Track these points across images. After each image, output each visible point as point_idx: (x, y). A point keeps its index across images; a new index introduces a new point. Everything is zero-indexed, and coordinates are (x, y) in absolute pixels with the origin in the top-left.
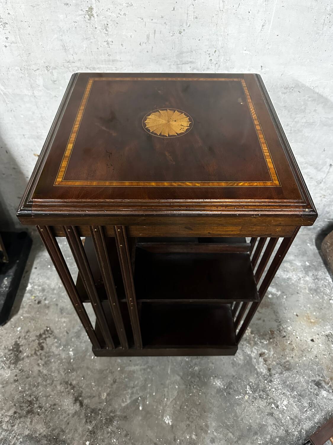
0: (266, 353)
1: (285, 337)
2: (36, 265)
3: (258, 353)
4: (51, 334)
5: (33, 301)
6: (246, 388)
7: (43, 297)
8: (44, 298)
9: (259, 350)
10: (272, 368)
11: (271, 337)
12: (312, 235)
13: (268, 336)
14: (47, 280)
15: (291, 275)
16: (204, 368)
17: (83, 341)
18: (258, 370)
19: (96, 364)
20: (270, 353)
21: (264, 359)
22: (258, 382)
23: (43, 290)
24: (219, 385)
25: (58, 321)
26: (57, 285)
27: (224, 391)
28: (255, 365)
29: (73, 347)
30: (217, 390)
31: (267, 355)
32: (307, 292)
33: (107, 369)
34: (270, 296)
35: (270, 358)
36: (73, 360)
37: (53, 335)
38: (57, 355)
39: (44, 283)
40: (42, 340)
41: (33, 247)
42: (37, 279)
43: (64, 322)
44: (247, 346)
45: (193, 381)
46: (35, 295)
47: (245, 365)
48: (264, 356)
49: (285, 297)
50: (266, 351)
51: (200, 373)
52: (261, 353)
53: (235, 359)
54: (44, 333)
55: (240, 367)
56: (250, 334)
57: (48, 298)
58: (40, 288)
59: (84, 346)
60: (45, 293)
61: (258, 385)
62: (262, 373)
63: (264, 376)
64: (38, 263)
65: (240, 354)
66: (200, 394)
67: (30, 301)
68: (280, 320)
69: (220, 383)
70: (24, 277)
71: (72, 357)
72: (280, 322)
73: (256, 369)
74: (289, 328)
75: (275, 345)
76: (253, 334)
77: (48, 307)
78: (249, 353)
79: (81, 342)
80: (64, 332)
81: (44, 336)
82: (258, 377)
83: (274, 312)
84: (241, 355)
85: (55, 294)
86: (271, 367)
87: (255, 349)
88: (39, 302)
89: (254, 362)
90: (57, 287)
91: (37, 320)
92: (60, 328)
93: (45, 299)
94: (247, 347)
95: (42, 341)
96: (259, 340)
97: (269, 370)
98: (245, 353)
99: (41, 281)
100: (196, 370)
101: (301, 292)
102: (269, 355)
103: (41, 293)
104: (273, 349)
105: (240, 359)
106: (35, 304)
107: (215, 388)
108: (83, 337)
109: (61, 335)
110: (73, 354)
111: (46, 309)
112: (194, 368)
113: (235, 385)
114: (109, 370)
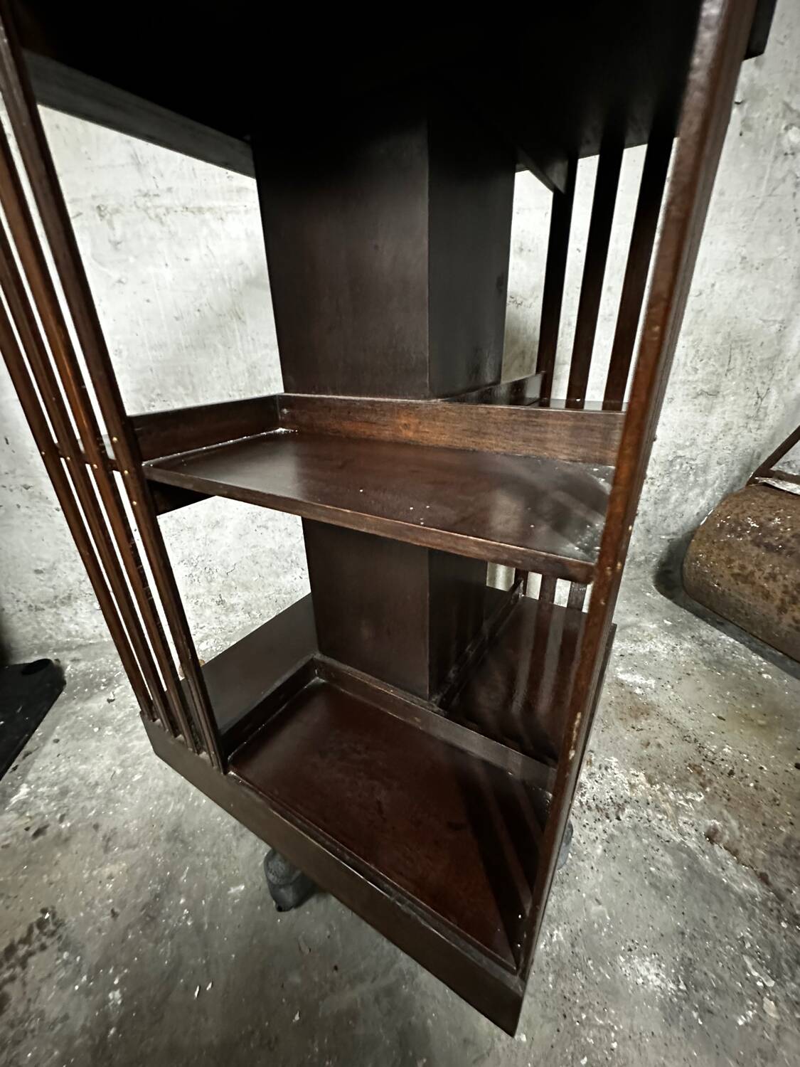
0: (719, 828)
1: (731, 773)
2: (58, 734)
3: (700, 833)
4: (53, 934)
5: (22, 831)
6: (745, 969)
7: (56, 812)
8: (58, 816)
9: (699, 824)
10: (768, 872)
11: (702, 781)
12: (645, 578)
13: (692, 779)
14: (80, 765)
15: (652, 647)
16: (579, 926)
17: (167, 932)
18: (735, 887)
19: (206, 1020)
20: (727, 825)
21: (726, 848)
22: (765, 935)
23: (64, 792)
24: (658, 982)
25: (91, 878)
26: (109, 770)
27: (686, 1007)
28: (717, 872)
29: (126, 966)
30: (663, 1008)
31: (727, 832)
32: (705, 668)
33: (253, 1032)
34: (638, 691)
35: (739, 841)
36: (118, 1032)
37: (60, 938)
38: (54, 1024)
39: (72, 773)
40: (9, 968)
41: (64, 694)
42: (54, 767)
43: (110, 877)
44: (661, 820)
45: (567, 995)
46: (32, 813)
47: (690, 881)
48: (721, 837)
49: (669, 686)
50: (717, 823)
51: (577, 950)
52: (709, 831)
53: (653, 869)
54: (26, 940)
55: (680, 893)
56: (648, 786)
57: (72, 813)
58: (56, 788)
59: (168, 955)
60: (66, 801)
61: (772, 947)
62: (753, 897)
63: (764, 903)
64: (66, 728)
65: (658, 850)
66: (615, 1045)
67: (9, 834)
68: (693, 737)
69: (657, 975)
70: (15, 769)
71: (114, 1018)
72: (696, 741)
73: (727, 888)
74: (726, 750)
75: (724, 799)
76: (655, 784)
77: (63, 841)
78: (678, 839)
79: (157, 941)
80: (102, 914)
81: (22, 951)
82: (752, 915)
83: (669, 721)
84: (661, 852)
85: (99, 797)
86: (761, 869)
87: (685, 823)
88: (39, 833)
89: (706, 863)
90: (108, 776)
91: (12, 894)
92: (90, 904)
93: (62, 820)
94: (663, 822)
95: (6, 975)
96: (681, 798)
97: (763, 878)
98: (668, 841)
99: (62, 770)
100: (559, 942)
101: (693, 670)
102: (731, 830)
103: (53, 804)
104: (729, 812)
105: (664, 864)
106: (23, 841)
107: (650, 999)
108: (170, 917)
109: (89, 929)
110: (119, 1002)
111: (56, 849)
112: (552, 936)
113: (705, 969)
114: (257, 1033)
